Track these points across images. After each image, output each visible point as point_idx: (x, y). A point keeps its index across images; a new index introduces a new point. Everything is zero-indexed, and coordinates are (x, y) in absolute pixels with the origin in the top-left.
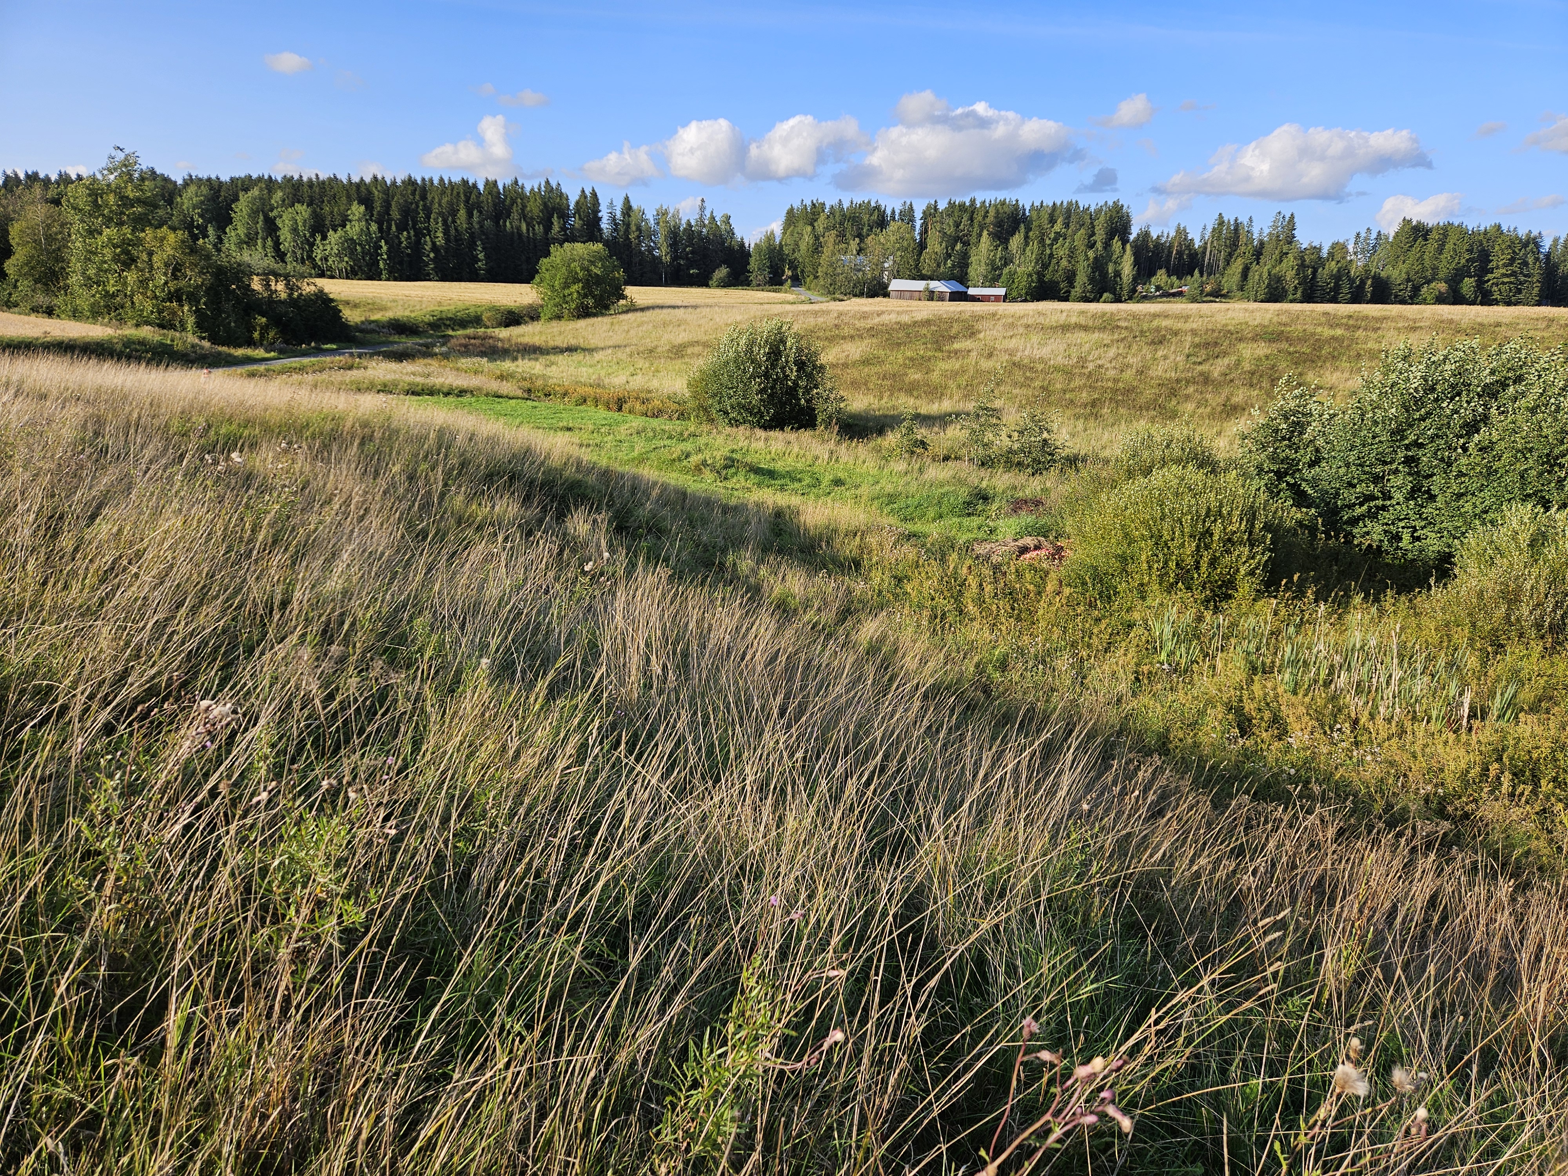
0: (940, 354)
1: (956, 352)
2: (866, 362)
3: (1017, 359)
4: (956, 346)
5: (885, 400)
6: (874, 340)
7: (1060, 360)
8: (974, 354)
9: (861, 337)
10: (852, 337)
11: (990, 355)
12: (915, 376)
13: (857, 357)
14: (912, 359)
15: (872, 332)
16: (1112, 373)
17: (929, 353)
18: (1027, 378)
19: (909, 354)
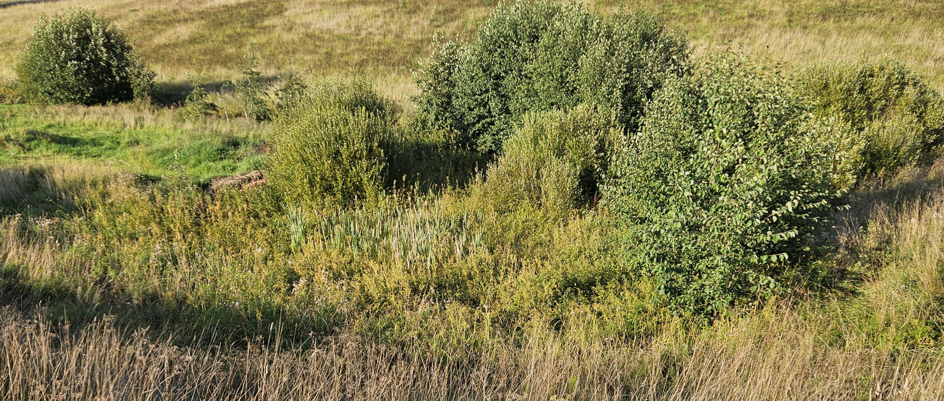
0: (252, 31)
1: (264, 28)
2: (193, 41)
3: (310, 31)
4: (266, 23)
5: (204, 72)
6: (203, 22)
7: (343, 30)
8: (278, 29)
9: (193, 20)
10: (186, 20)
11: (290, 29)
12: (231, 50)
13: (186, 38)
14: (229, 36)
15: (202, 15)
16: (377, 38)
17: (245, 30)
18: (316, 46)
19: (229, 32)
